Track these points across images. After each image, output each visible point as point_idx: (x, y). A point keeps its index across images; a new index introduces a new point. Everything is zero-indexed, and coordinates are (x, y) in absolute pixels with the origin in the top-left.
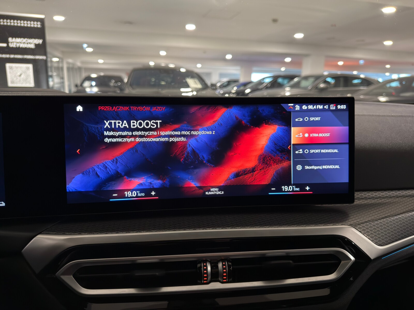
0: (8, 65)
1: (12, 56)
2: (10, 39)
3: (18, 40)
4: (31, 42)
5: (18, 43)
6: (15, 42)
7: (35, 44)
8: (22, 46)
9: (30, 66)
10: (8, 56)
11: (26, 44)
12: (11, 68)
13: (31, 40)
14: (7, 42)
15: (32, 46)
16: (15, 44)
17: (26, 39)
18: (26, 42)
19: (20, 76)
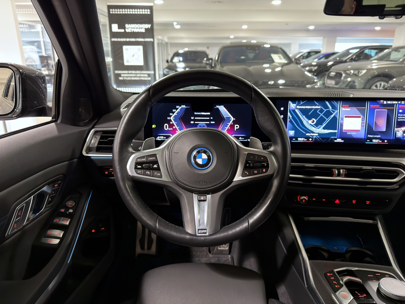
0: (125, 47)
1: (128, 40)
2: (127, 26)
3: (133, 26)
4: (143, 27)
5: (132, 28)
7: (145, 28)
8: (135, 30)
9: (141, 47)
10: (124, 40)
11: (138, 29)
12: (127, 49)
13: (142, 25)
14: (124, 28)
15: (143, 31)
16: (130, 29)
17: (138, 25)
18: (138, 27)
19: (133, 56)
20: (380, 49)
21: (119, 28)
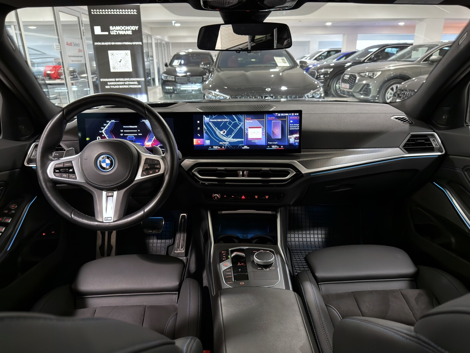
0: (110, 52)
1: (113, 44)
2: (111, 28)
3: (118, 28)
4: (129, 29)
5: (117, 30)
6: (115, 30)
7: (132, 30)
8: (121, 33)
9: (129, 52)
10: (110, 44)
11: (124, 31)
12: (113, 55)
13: (129, 26)
14: (109, 31)
15: (130, 33)
16: (115, 32)
17: (124, 27)
18: (125, 29)
19: (120, 62)
20: (401, 47)
21: (102, 31)
